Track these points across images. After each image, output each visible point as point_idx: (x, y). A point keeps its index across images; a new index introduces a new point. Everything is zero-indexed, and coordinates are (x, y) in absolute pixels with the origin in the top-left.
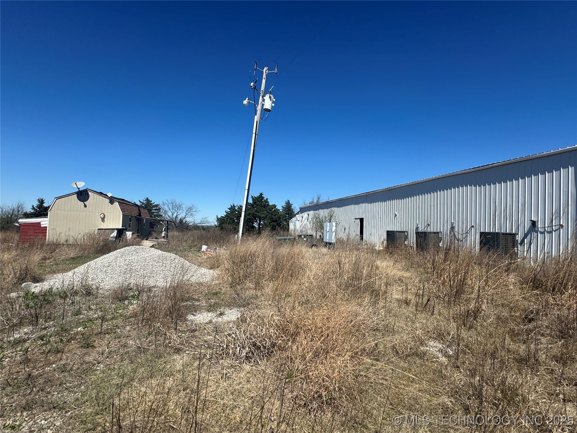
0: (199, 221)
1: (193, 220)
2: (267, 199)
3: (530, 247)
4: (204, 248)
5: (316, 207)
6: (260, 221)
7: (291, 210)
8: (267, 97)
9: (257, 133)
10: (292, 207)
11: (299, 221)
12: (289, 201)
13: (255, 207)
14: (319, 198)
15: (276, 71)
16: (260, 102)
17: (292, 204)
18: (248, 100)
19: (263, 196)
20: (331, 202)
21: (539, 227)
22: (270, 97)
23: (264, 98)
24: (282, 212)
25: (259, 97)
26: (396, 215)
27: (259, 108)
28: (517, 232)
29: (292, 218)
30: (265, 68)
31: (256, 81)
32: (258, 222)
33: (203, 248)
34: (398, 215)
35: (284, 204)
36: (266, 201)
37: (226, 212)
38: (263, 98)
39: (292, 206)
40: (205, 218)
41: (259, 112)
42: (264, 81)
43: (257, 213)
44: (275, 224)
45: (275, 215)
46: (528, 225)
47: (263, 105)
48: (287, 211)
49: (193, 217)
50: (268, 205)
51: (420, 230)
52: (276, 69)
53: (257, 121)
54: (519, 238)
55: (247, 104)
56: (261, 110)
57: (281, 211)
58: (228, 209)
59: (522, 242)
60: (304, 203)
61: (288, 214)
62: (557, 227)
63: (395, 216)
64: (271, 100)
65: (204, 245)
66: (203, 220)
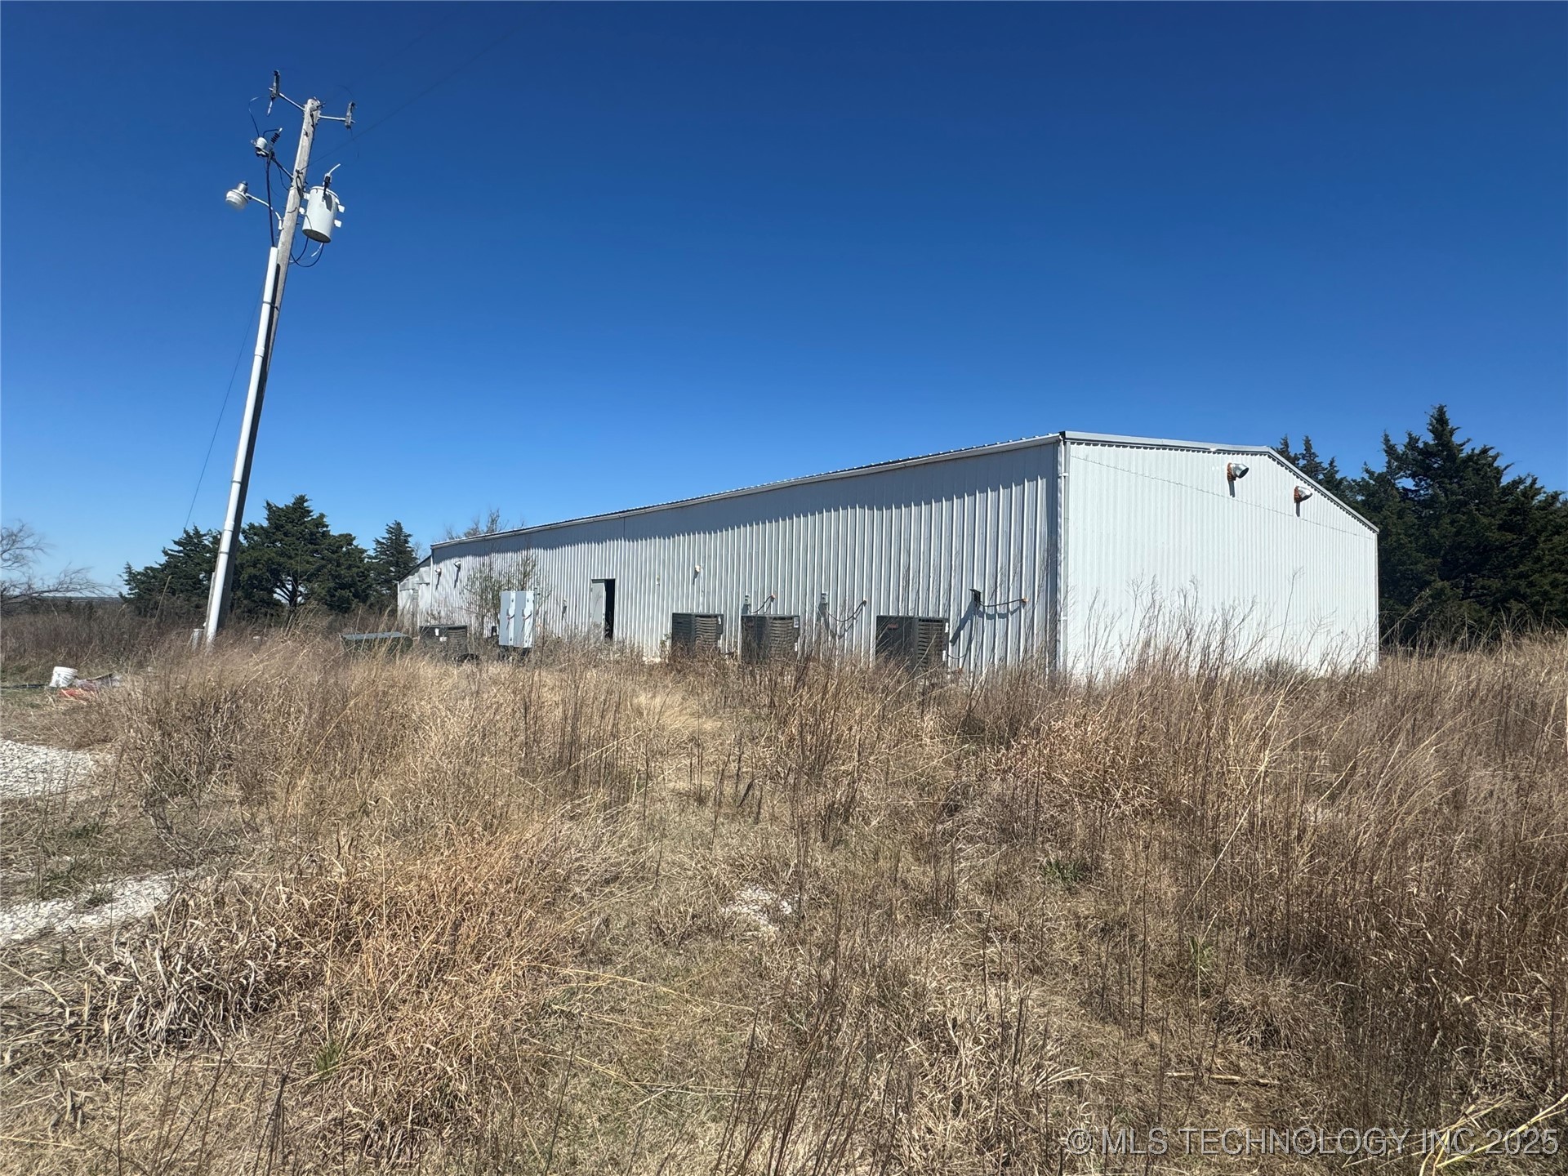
0: (51, 582)
1: (25, 580)
2: (322, 516)
3: (969, 649)
4: (63, 676)
5: (482, 545)
6: (295, 584)
7: (405, 552)
8: (316, 196)
9: (277, 304)
10: (410, 545)
11: (428, 584)
12: (399, 524)
13: (275, 541)
14: (493, 521)
15: (348, 118)
16: (290, 206)
17: (410, 536)
18: (245, 191)
19: (305, 504)
20: (530, 533)
21: (986, 604)
22: (326, 198)
23: (307, 196)
24: (375, 558)
25: (288, 190)
26: (696, 574)
27: (286, 225)
28: (946, 616)
29: (405, 576)
30: (310, 101)
31: (277, 136)
32: (290, 587)
33: (55, 678)
34: (702, 574)
35: (382, 534)
36: (320, 522)
37: (166, 553)
38: (301, 196)
39: (409, 539)
40: (78, 572)
41: (284, 238)
42: (304, 142)
43: (282, 560)
44: (346, 593)
45: (349, 567)
46: (966, 600)
47: (301, 218)
48: (393, 555)
49: (25, 569)
50: (325, 535)
51: (752, 612)
52: (349, 114)
53: (278, 267)
54: (950, 629)
55: (242, 203)
56: (292, 232)
57: (371, 553)
58: (175, 543)
59: (957, 635)
60: (449, 533)
61: (397, 565)
62: (1017, 604)
63: (695, 576)
64: (329, 207)
65: (63, 665)
66: (68, 579)
